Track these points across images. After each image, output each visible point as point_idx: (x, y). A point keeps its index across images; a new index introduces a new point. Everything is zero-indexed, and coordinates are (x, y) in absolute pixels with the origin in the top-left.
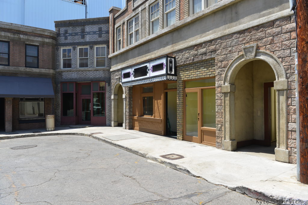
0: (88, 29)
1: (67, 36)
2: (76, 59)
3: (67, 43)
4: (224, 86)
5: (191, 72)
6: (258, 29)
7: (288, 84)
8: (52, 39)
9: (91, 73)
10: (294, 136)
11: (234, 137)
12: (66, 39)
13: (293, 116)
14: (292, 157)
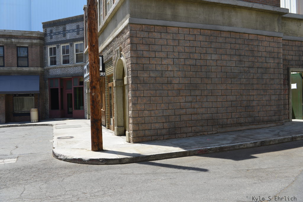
0: (68, 27)
1: (52, 36)
2: (60, 57)
3: (52, 42)
4: (114, 81)
5: (108, 68)
6: (121, 35)
7: (128, 80)
8: (40, 39)
9: (71, 69)
10: (131, 121)
11: (121, 124)
12: (51, 38)
13: (130, 105)
14: (131, 137)
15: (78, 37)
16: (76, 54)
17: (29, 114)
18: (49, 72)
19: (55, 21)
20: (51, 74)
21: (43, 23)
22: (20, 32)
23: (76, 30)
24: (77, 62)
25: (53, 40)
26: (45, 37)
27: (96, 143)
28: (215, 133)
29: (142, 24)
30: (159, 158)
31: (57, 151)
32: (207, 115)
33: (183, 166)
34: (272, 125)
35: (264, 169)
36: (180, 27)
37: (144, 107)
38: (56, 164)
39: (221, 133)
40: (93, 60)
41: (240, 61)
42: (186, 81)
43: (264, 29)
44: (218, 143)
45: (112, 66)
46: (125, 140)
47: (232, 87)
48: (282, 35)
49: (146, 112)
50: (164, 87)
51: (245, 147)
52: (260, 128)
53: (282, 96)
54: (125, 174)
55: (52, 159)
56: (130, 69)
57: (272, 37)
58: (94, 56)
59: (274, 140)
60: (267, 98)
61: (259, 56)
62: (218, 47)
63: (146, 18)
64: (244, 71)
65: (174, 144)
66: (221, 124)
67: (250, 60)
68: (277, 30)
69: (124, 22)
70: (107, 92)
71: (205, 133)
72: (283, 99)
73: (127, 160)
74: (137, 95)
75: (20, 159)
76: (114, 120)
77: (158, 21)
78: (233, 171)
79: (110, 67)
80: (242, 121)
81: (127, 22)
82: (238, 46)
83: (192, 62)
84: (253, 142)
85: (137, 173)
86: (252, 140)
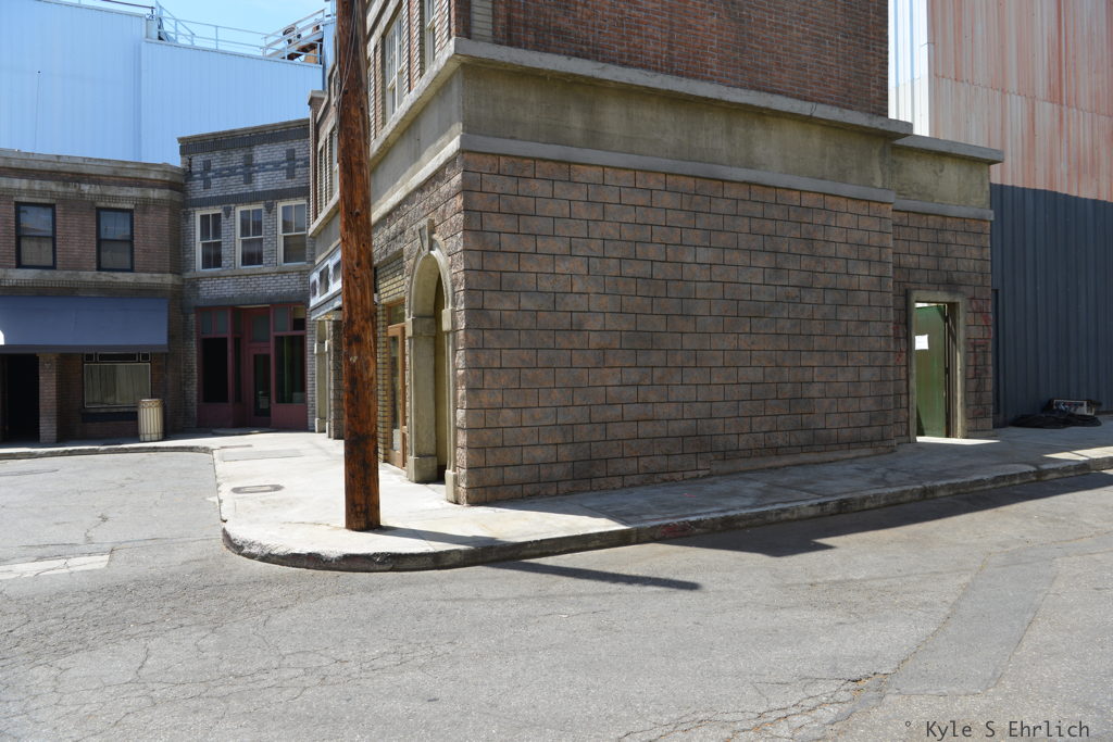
0: (261, 154)
1: (209, 178)
2: (234, 243)
3: (210, 198)
4: (409, 320)
5: (389, 282)
6: (433, 184)
7: (453, 316)
8: (171, 188)
9: (269, 281)
10: (462, 439)
11: (429, 447)
12: (207, 186)
13: (461, 392)
14: (460, 489)
15: (290, 184)
16: (285, 237)
17: (133, 416)
18: (199, 289)
19: (219, 133)
20: (203, 293)
21: (181, 140)
22: (107, 164)
23: (286, 165)
24: (285, 262)
25: (212, 193)
26: (186, 181)
27: (361, 505)
28: (704, 477)
29: (500, 155)
30: (551, 551)
31: (239, 532)
32: (683, 424)
33: (625, 572)
34: (864, 452)
35: (856, 581)
36: (608, 167)
37: (500, 400)
38: (236, 570)
39: (721, 475)
40: (356, 256)
41: (777, 268)
42: (625, 324)
43: (842, 177)
44: (717, 505)
45: (402, 274)
46: (444, 495)
47: (753, 343)
48: (891, 197)
49: (507, 413)
50: (559, 340)
51: (795, 516)
52: (831, 462)
53: (892, 369)
54: (456, 600)
55: (223, 556)
56: (461, 284)
57: (863, 203)
58: (358, 244)
59: (875, 496)
60: (850, 375)
61: (828, 254)
62: (715, 228)
63: (512, 138)
64: (788, 298)
65: (590, 508)
66: (722, 449)
67: (803, 267)
68: (878, 183)
69: (442, 147)
70: (384, 353)
71: (677, 476)
72: (892, 378)
73: (458, 558)
74: (483, 363)
75: (120, 556)
76: (404, 435)
77: (546, 146)
78: (771, 586)
79: (396, 279)
80: (780, 442)
81: (453, 146)
82: (770, 226)
83: (642, 269)
84: (816, 502)
85: (491, 595)
86: (813, 496)
